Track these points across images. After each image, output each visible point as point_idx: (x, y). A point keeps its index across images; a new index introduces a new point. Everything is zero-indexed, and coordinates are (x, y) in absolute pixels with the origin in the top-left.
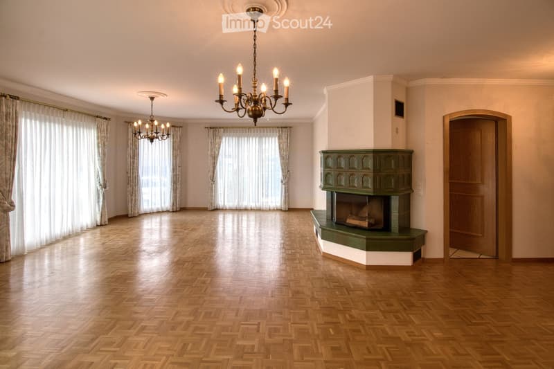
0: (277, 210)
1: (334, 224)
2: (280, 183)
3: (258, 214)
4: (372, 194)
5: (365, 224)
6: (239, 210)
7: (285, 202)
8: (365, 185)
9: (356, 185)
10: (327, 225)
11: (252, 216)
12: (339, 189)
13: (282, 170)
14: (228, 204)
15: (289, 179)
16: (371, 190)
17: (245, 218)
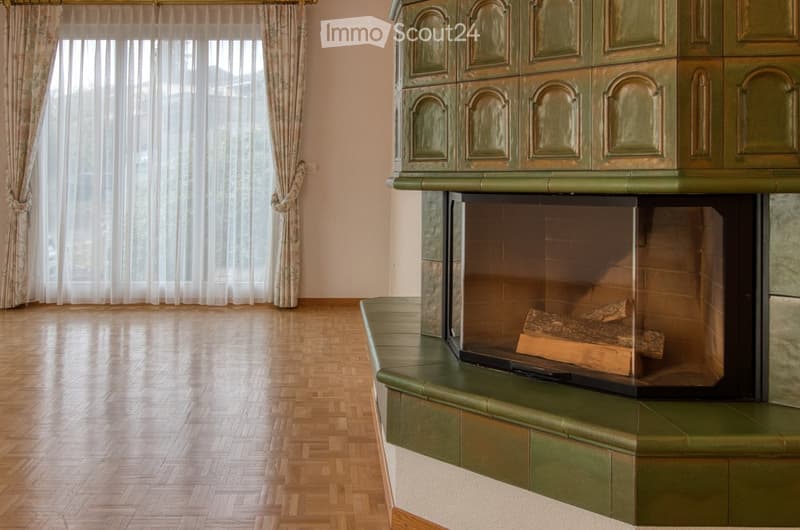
0: (258, 305)
1: (456, 363)
2: (270, 208)
3: (188, 321)
4: (673, 186)
5: (618, 360)
6: (117, 308)
7: (286, 277)
8: (625, 138)
9: (573, 144)
10: (423, 364)
11: (163, 329)
12: (480, 175)
13: (277, 156)
14: (76, 287)
15: (303, 190)
16: (670, 163)
17: (137, 334)
